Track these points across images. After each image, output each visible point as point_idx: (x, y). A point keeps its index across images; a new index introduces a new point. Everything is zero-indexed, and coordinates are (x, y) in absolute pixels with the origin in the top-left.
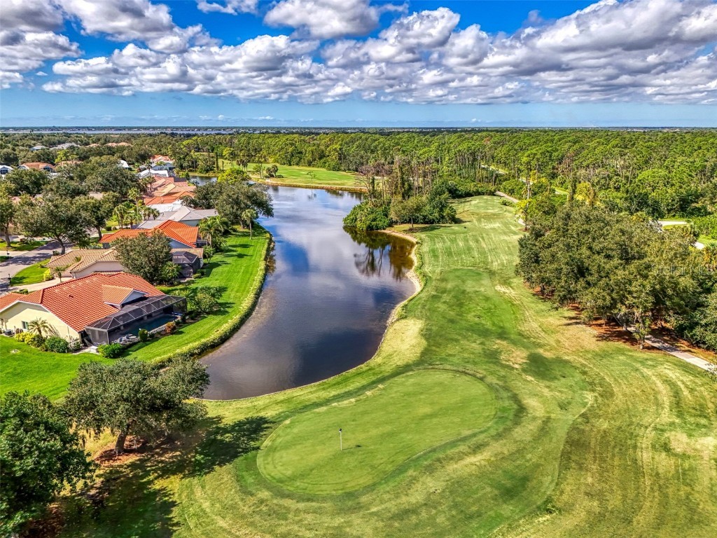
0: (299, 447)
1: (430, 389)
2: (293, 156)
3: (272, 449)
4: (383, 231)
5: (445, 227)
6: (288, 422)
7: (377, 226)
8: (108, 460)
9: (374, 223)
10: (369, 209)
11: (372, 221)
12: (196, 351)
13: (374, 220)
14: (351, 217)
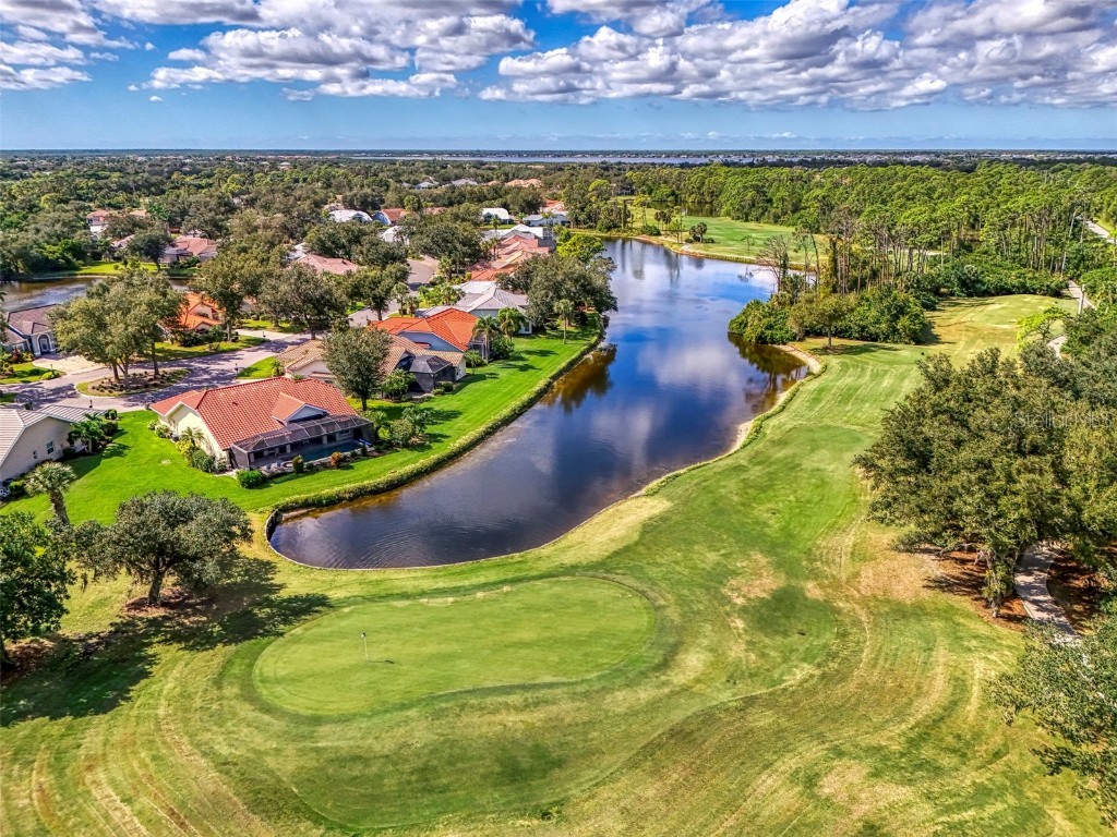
0: (326, 644)
1: (568, 607)
2: (754, 205)
3: (297, 640)
4: (782, 347)
5: (889, 349)
6: (346, 610)
7: (772, 338)
8: (135, 609)
9: (768, 332)
10: (766, 309)
11: (767, 328)
12: (347, 496)
13: (770, 327)
14: (740, 320)
